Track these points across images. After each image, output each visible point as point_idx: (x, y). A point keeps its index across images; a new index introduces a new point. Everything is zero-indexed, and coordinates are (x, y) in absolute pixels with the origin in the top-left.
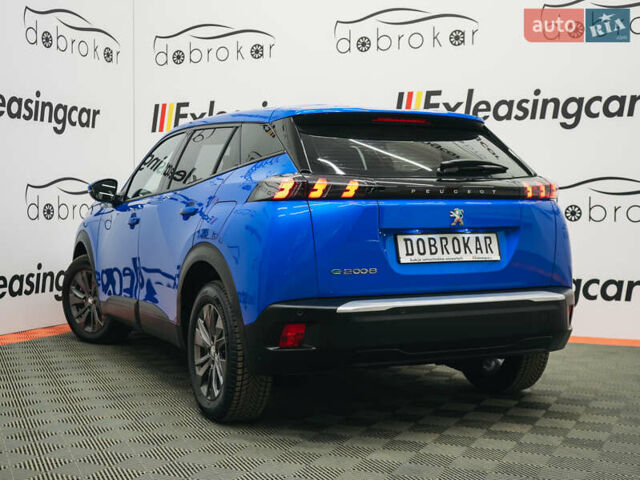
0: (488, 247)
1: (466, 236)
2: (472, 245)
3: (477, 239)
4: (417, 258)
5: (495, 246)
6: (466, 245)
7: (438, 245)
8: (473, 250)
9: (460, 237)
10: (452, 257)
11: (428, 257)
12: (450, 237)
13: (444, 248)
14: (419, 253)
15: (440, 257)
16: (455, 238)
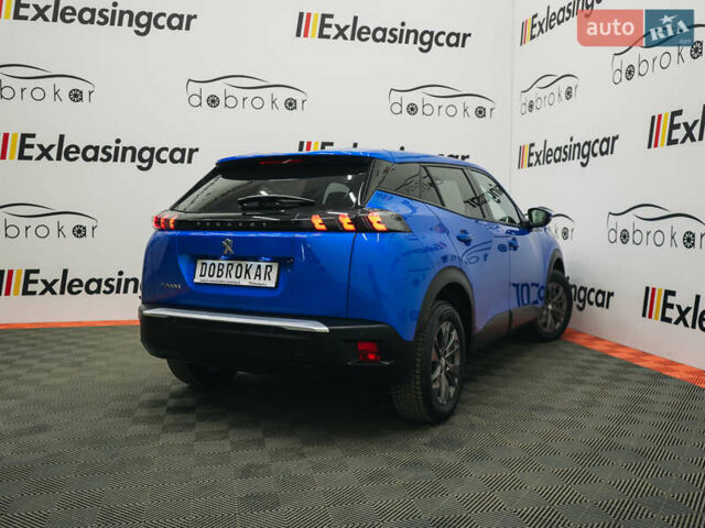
0: (267, 275)
1: (249, 263)
2: (253, 272)
3: (259, 267)
4: (207, 279)
5: (274, 275)
6: (247, 271)
7: (225, 270)
8: (252, 276)
9: (244, 263)
10: (233, 280)
11: (215, 280)
12: (236, 263)
13: (229, 272)
14: (209, 275)
15: (224, 280)
16: (240, 265)
